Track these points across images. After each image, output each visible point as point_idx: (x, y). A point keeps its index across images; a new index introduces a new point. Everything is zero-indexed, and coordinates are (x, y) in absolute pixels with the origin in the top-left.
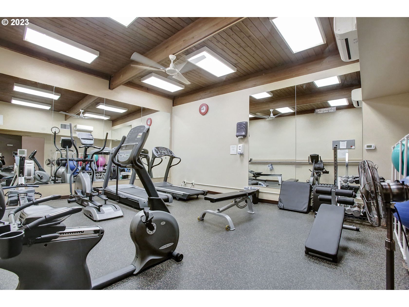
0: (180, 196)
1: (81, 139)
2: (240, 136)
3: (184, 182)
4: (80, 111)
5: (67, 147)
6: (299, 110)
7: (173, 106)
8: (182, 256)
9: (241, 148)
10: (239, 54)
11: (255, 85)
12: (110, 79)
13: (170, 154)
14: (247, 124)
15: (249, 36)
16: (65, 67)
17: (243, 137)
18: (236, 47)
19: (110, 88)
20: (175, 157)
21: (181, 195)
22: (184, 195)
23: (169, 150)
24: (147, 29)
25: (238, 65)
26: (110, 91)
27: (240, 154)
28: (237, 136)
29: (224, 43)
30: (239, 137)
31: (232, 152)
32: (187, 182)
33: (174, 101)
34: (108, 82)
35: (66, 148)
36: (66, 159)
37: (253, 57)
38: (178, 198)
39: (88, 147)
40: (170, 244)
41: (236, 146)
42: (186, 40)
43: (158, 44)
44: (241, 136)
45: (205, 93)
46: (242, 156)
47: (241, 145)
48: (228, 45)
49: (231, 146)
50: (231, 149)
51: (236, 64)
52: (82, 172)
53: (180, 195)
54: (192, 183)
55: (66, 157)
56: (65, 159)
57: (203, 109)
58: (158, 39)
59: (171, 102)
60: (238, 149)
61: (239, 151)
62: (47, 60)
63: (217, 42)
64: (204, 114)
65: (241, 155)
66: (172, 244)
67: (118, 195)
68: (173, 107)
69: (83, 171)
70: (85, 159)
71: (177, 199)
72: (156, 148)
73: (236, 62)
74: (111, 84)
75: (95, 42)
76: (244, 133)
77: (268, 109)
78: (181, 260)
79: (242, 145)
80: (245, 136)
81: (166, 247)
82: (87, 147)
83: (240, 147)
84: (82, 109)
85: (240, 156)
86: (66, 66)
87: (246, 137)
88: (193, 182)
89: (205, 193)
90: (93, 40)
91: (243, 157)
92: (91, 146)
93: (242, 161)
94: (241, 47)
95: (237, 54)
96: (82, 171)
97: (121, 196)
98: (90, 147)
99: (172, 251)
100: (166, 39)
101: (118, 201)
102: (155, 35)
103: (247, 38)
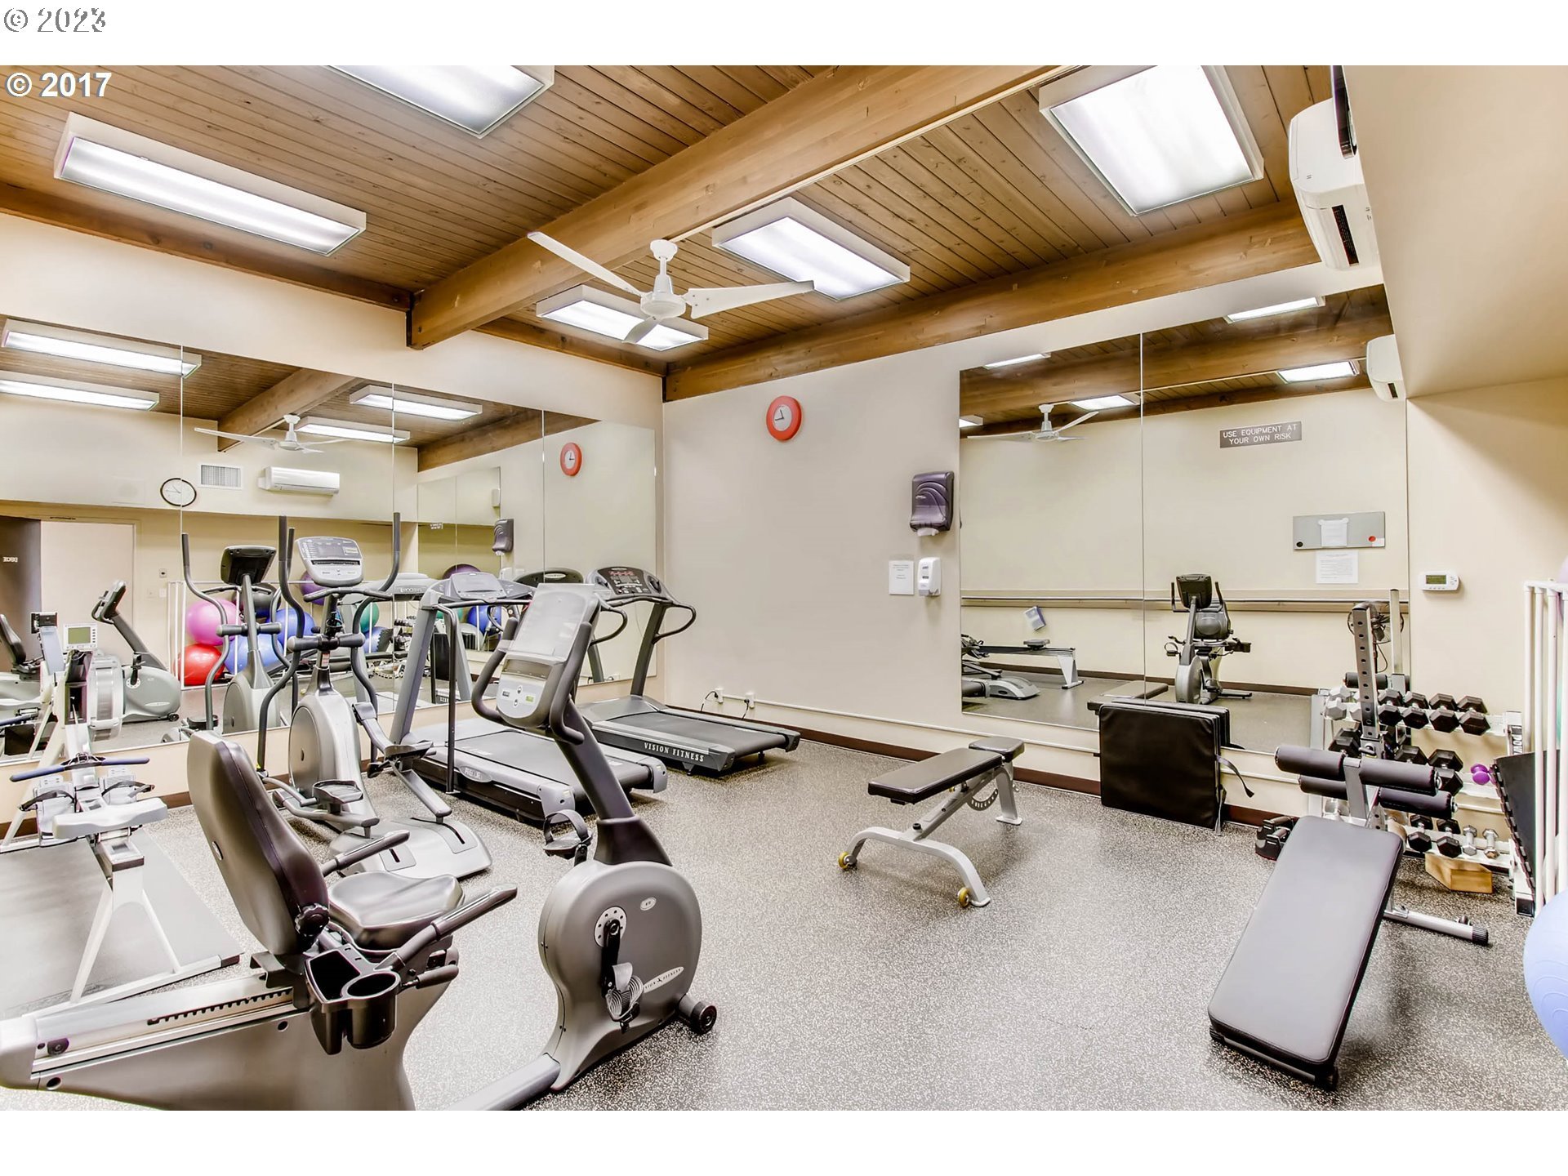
0: (699, 758)
1: (312, 561)
2: (926, 526)
3: (716, 696)
4: (283, 421)
5: (247, 578)
6: (1155, 397)
7: (665, 400)
8: (712, 1012)
9: (930, 572)
10: (921, 223)
11: (983, 327)
12: (412, 306)
13: (655, 593)
14: (953, 480)
15: (960, 160)
16: (224, 267)
17: (934, 531)
18: (907, 196)
19: (410, 343)
20: (672, 605)
21: (702, 757)
22: (713, 755)
23: (650, 578)
24: (562, 138)
25: (914, 255)
26: (412, 353)
27: (927, 594)
28: (915, 527)
29: (861, 184)
30: (921, 532)
31: (896, 586)
32: (725, 696)
33: (667, 380)
34: (402, 316)
35: (240, 585)
36: (243, 627)
37: (977, 230)
38: (689, 768)
39: (342, 595)
40: (671, 971)
41: (911, 563)
42: (714, 185)
43: (605, 188)
44: (931, 526)
45: (790, 353)
46: (933, 602)
47: (929, 561)
48: (877, 192)
49: (892, 563)
50: (893, 573)
51: (909, 252)
52: (318, 691)
53: (697, 756)
54: (745, 701)
55: (243, 621)
56: (240, 629)
57: (783, 418)
58: (605, 175)
59: (653, 383)
60: (919, 575)
61: (923, 585)
62: (151, 242)
63: (834, 182)
64: (787, 436)
65: (932, 596)
66: (678, 971)
67: (457, 769)
68: (664, 404)
69: (322, 686)
70: (329, 639)
71: (687, 771)
72: (600, 572)
73: (909, 247)
74: (415, 328)
75: (352, 181)
76: (939, 518)
77: (1033, 403)
78: (710, 1028)
79: (935, 562)
80: (944, 528)
81: (660, 984)
82: (336, 595)
83: (926, 568)
84: (292, 414)
85: (928, 604)
86: (227, 262)
87: (949, 530)
88: (749, 696)
89: (791, 742)
90: (340, 173)
91: (939, 604)
92: (351, 589)
93: (934, 618)
94: (928, 197)
95: (910, 222)
96: (319, 687)
97: (467, 774)
98: (350, 592)
99: (679, 996)
100: (636, 172)
101: (455, 791)
102: (592, 159)
103: (952, 166)
